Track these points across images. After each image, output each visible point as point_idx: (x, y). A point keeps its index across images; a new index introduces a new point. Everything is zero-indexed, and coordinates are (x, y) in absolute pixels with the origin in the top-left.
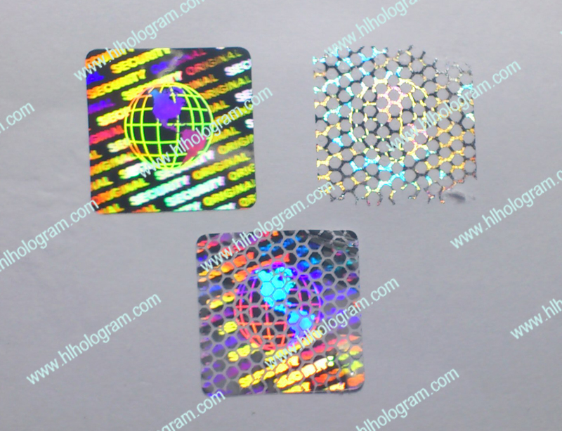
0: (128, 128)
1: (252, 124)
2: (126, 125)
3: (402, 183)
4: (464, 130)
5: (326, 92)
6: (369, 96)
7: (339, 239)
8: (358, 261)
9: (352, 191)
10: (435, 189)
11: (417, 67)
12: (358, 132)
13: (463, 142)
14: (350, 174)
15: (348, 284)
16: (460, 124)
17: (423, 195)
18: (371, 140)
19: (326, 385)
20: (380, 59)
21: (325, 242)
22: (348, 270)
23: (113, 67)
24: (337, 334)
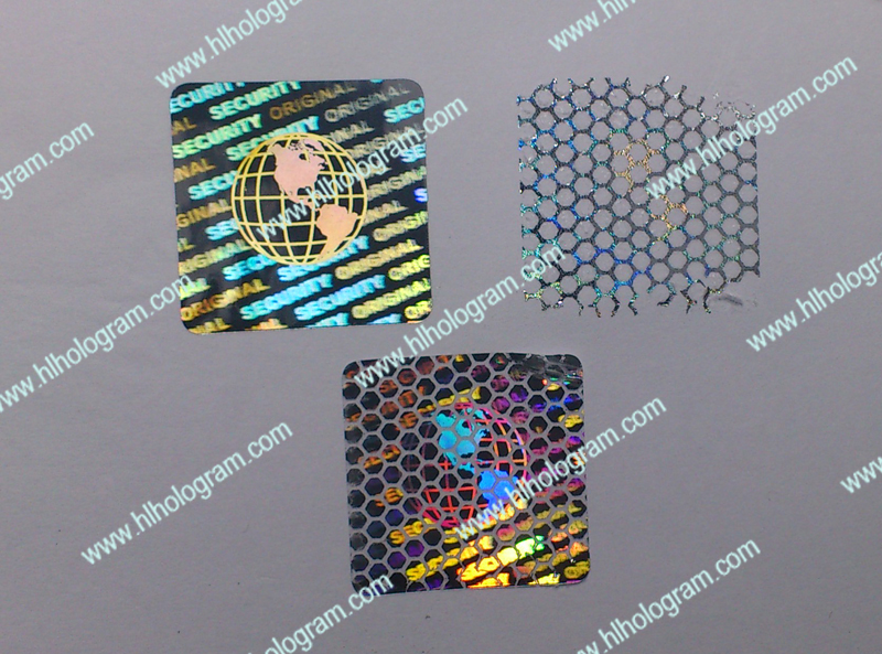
0: (238, 203)
1: (425, 195)
2: (234, 198)
3: (648, 282)
4: (742, 204)
5: (536, 148)
6: (601, 153)
7: (554, 367)
8: (581, 397)
9: (574, 296)
10: (697, 293)
11: (673, 108)
12: (584, 208)
13: (740, 221)
14: (571, 270)
15: (566, 431)
16: (735, 194)
17: (679, 300)
18: (603, 219)
19: (534, 577)
20: (618, 98)
21: (533, 370)
22: (567, 411)
23: (213, 110)
24: (550, 504)
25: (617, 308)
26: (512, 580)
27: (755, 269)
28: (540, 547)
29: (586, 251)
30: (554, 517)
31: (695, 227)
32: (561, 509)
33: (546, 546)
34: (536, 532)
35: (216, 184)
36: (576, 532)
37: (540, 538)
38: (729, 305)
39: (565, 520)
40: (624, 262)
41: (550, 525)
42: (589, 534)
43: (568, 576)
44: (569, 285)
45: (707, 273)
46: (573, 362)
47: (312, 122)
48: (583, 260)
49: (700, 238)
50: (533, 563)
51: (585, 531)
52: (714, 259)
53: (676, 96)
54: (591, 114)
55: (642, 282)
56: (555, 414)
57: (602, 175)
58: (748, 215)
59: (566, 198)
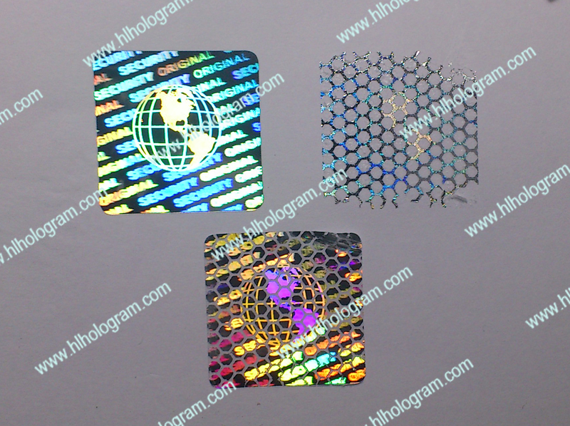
0: (137, 129)
1: (259, 127)
2: (134, 126)
3: (405, 186)
4: (467, 136)
5: (332, 97)
6: (375, 101)
7: (343, 241)
8: (360, 261)
9: (356, 194)
10: (437, 194)
11: (422, 72)
12: (363, 137)
13: (466, 147)
14: (355, 178)
15: (351, 284)
16: (463, 129)
17: (425, 199)
18: (376, 144)
19: (328, 380)
20: (386, 65)
21: (329, 243)
22: (351, 271)
23: (120, 69)
24: (340, 332)
25: (384, 203)
26: (314, 381)
27: (476, 179)
28: (333, 360)
29: (364, 166)
30: (342, 340)
31: (436, 151)
32: (347, 335)
33: (336, 359)
34: (331, 350)
35: (122, 118)
36: (357, 350)
37: (333, 354)
38: (457, 203)
39: (349, 342)
40: (389, 173)
41: (340, 345)
42: (366, 351)
43: (352, 379)
44: (353, 187)
45: (444, 181)
46: (355, 238)
47: (185, 78)
48: (363, 171)
49: (440, 158)
50: (328, 370)
51: (362, 349)
52: (448, 172)
53: (424, 64)
54: (368, 76)
55: (401, 186)
56: (344, 272)
57: (375, 115)
58: (471, 143)
59: (352, 130)
